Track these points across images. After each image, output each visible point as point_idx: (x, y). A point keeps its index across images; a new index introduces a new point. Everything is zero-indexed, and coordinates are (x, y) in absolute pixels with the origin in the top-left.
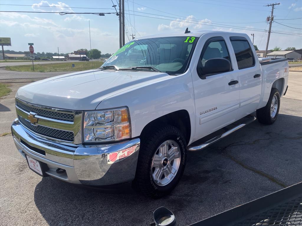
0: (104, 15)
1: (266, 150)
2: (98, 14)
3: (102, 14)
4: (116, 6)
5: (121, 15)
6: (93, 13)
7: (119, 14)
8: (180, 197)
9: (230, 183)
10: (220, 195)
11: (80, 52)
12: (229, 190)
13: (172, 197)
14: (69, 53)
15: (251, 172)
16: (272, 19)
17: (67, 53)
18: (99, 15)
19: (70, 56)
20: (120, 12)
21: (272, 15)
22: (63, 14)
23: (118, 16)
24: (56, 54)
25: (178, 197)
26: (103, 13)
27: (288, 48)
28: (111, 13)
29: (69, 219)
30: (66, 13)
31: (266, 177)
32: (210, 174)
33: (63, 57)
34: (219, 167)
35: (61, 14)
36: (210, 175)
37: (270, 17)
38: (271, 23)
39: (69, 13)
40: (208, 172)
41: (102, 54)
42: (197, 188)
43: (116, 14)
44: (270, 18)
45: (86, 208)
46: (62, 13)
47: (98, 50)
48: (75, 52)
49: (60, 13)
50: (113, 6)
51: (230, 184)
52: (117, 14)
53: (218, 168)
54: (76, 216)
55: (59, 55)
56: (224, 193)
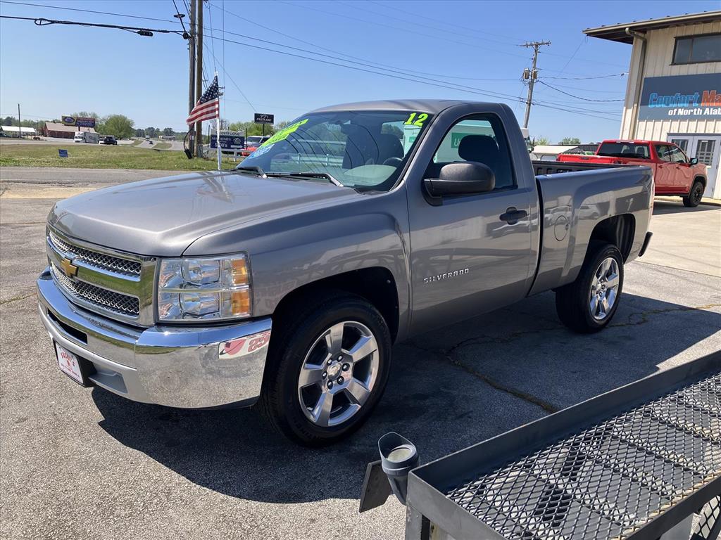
0: (152, 35)
1: (534, 353)
2: (137, 31)
3: (146, 33)
4: (183, 16)
5: (194, 38)
6: (122, 28)
7: (189, 34)
8: (372, 448)
9: (470, 417)
10: (453, 440)
11: (78, 119)
12: (468, 431)
13: (356, 448)
14: (47, 121)
15: (508, 397)
16: (535, 75)
17: (44, 120)
18: (138, 33)
19: (51, 127)
20: (193, 32)
21: (535, 68)
22: (43, 22)
23: (187, 41)
24: (9, 122)
25: (368, 447)
26: (148, 30)
27: (566, 140)
28: (168, 32)
29: (136, 500)
30: (53, 22)
31: (538, 404)
32: (428, 400)
33: (32, 130)
34: (445, 387)
35: (38, 22)
36: (428, 402)
37: (530, 71)
38: (531, 85)
39: (58, 22)
40: (424, 397)
41: (136, 127)
42: (405, 430)
43: (182, 34)
44: (530, 74)
45: (171, 476)
46: (41, 20)
47: (126, 118)
48: (64, 118)
49: (36, 20)
50: (175, 16)
51: (469, 419)
52: (186, 36)
53: (442, 389)
54: (151, 495)
55: (19, 124)
56: (460, 436)
